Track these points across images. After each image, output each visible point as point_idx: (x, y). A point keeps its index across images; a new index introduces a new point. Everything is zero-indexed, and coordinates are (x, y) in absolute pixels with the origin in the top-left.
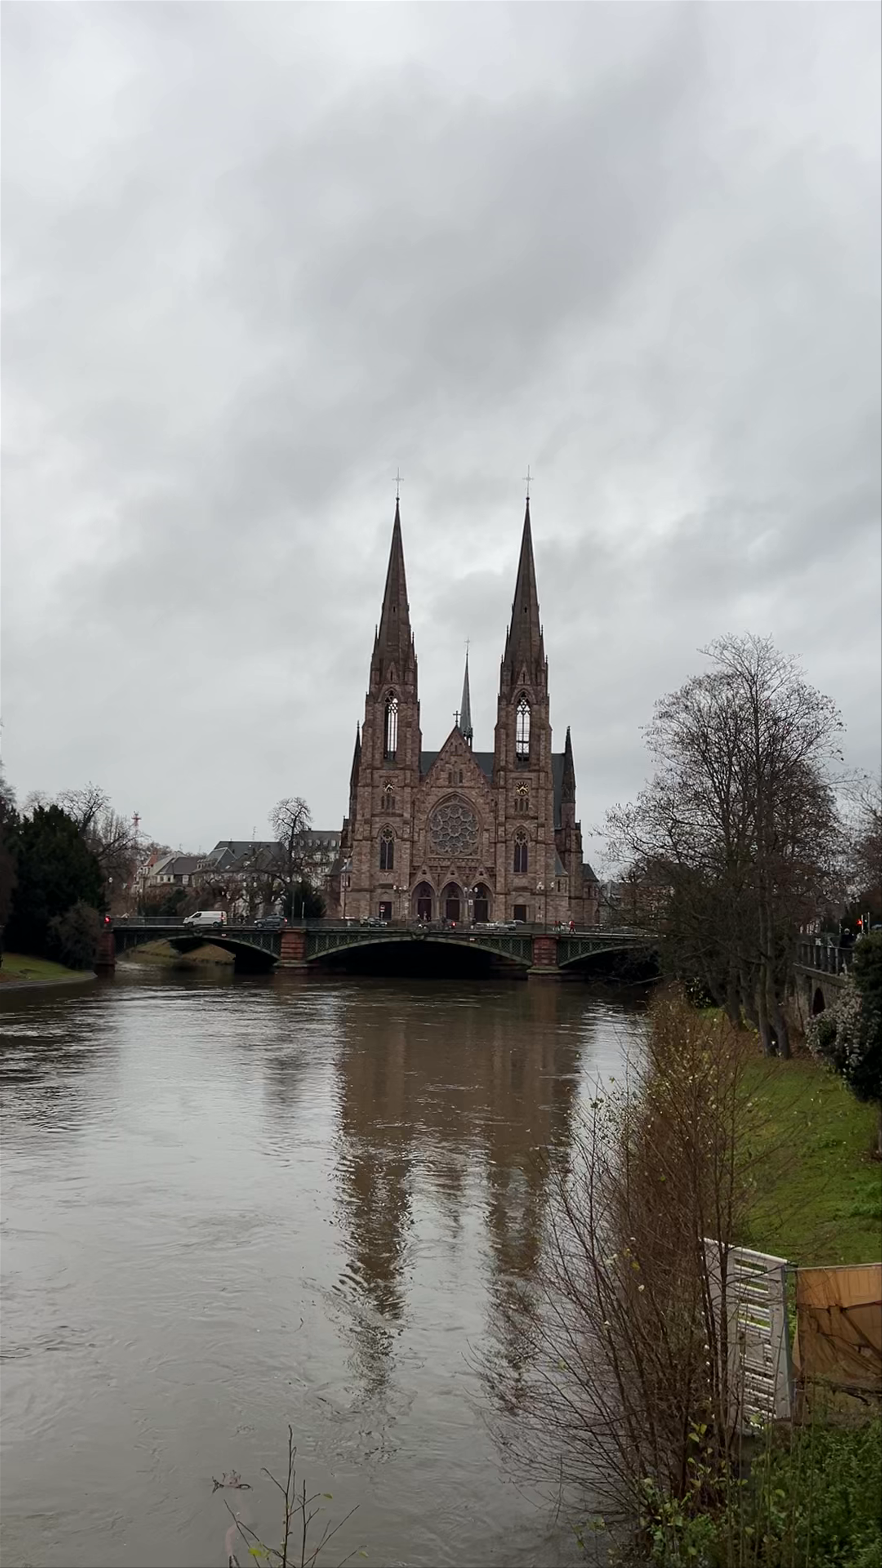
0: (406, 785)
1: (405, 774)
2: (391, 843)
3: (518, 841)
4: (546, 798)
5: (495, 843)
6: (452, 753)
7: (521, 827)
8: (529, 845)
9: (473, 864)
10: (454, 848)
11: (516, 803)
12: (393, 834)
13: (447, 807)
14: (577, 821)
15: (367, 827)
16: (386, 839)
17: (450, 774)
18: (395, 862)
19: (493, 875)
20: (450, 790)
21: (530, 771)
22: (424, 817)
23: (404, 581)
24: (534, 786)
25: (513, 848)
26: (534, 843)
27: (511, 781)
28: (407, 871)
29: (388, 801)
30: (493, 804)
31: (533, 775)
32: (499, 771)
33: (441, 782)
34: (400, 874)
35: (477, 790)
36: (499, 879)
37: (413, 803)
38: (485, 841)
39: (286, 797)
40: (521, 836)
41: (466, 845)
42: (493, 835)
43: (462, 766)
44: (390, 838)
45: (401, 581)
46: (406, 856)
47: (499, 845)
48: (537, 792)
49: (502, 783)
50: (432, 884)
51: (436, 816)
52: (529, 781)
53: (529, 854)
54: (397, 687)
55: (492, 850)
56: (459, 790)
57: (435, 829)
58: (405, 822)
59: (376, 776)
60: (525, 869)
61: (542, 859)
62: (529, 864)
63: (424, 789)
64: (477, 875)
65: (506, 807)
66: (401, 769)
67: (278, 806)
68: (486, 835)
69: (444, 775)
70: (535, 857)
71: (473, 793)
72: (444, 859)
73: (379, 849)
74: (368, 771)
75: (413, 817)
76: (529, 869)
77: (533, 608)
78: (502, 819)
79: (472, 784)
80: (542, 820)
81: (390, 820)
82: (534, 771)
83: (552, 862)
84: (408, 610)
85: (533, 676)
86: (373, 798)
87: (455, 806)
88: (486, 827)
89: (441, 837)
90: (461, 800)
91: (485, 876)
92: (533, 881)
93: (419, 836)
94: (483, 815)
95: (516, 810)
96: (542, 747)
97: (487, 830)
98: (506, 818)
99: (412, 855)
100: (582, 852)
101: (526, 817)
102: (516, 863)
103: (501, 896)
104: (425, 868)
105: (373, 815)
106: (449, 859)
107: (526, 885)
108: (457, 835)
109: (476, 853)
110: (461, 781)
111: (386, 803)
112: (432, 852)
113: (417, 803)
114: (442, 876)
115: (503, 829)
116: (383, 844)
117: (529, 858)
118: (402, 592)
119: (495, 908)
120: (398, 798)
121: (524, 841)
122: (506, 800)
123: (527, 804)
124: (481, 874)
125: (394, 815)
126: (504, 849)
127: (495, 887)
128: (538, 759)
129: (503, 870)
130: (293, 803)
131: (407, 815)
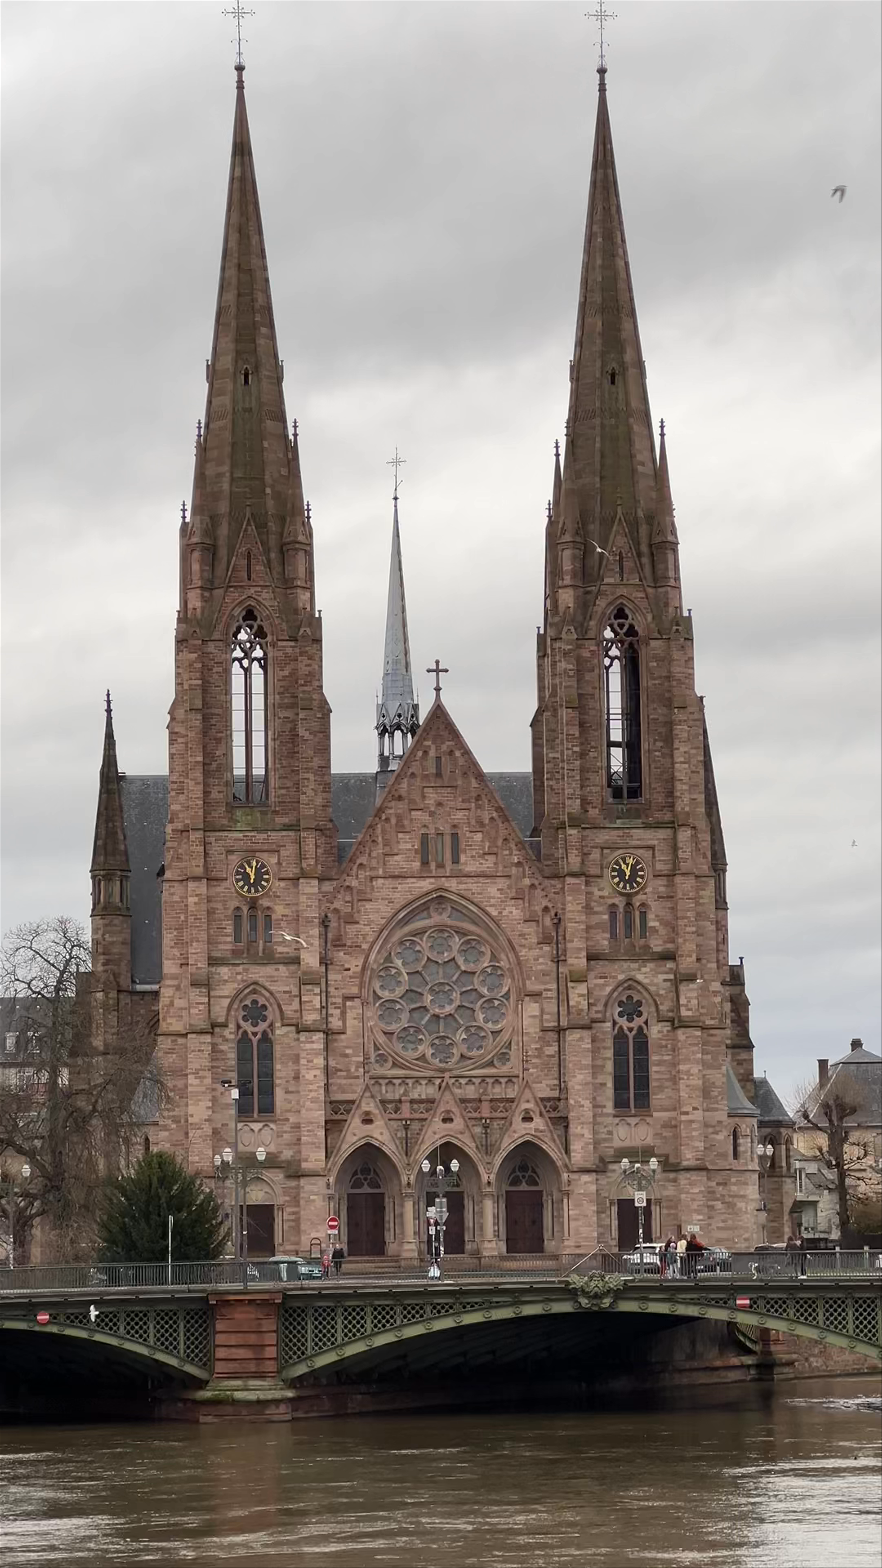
0: (304, 875)
1: (299, 842)
2: (266, 1039)
3: (623, 1022)
4: (697, 900)
5: (560, 1031)
6: (426, 777)
7: (631, 983)
8: (656, 1031)
9: (497, 1091)
10: (443, 1047)
11: (613, 914)
12: (272, 1013)
13: (421, 932)
14: (733, 961)
15: (197, 996)
16: (250, 1029)
17: (425, 837)
18: (279, 1094)
19: (562, 1122)
20: (426, 885)
21: (647, 826)
22: (355, 964)
23: (269, 297)
24: (659, 866)
25: (609, 1043)
26: (666, 1027)
27: (595, 855)
28: (319, 1115)
29: (253, 918)
30: (548, 921)
31: (657, 837)
32: (562, 826)
33: (398, 863)
34: (297, 1127)
35: (502, 883)
36: (575, 1129)
37: (324, 923)
38: (531, 1027)
39: (33, 918)
40: (631, 1009)
41: (475, 1035)
42: (552, 1007)
43: (460, 815)
44: (263, 1026)
45: (260, 297)
46: (313, 1075)
47: (572, 1037)
48: (671, 885)
49: (574, 861)
50: (390, 1148)
51: (388, 959)
52: (647, 854)
53: (654, 1058)
54: (266, 596)
55: (552, 1050)
56: (452, 884)
57: (386, 995)
58: (307, 980)
59: (216, 849)
60: (643, 1101)
61: (695, 1070)
62: (653, 1084)
63: (354, 883)
64: (517, 1119)
65: (588, 928)
66: (287, 828)
67: (9, 945)
68: (532, 1008)
69: (407, 843)
70: (674, 1065)
71: (493, 891)
72: (417, 1080)
73: (233, 1055)
74: (196, 836)
75: (325, 961)
76: (657, 1098)
77: (632, 372)
78: (577, 961)
79: (488, 864)
80: (687, 963)
81: (259, 973)
82: (658, 825)
83: (717, 1077)
84: (279, 380)
85: (645, 560)
86: (210, 912)
87: (441, 929)
88: (532, 986)
89: (405, 1016)
90: (456, 909)
91: (538, 1123)
92: (667, 1133)
93: (343, 1014)
94: (523, 952)
95: (613, 935)
96: (679, 757)
97: (536, 996)
98: (590, 958)
99: (327, 1071)
100: (750, 1047)
101: (645, 956)
102: (620, 1083)
103: (586, 1178)
104: (369, 1106)
105: (213, 962)
106: (430, 1080)
107: (650, 1141)
108: (449, 1009)
109: (504, 1057)
110: (456, 860)
111: (246, 926)
112: (382, 1059)
113: (333, 924)
114: (415, 1126)
115: (582, 989)
116: (244, 1041)
117: (653, 1069)
118: (264, 330)
119: (570, 1209)
120: (279, 910)
121: (638, 1022)
122: (588, 909)
123: (643, 915)
124: (527, 1119)
125: (269, 958)
126: (587, 1045)
127: (567, 1151)
128: (670, 793)
129: (587, 1104)
130: (52, 935)
131: (311, 960)
